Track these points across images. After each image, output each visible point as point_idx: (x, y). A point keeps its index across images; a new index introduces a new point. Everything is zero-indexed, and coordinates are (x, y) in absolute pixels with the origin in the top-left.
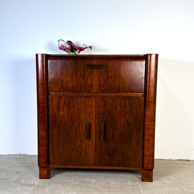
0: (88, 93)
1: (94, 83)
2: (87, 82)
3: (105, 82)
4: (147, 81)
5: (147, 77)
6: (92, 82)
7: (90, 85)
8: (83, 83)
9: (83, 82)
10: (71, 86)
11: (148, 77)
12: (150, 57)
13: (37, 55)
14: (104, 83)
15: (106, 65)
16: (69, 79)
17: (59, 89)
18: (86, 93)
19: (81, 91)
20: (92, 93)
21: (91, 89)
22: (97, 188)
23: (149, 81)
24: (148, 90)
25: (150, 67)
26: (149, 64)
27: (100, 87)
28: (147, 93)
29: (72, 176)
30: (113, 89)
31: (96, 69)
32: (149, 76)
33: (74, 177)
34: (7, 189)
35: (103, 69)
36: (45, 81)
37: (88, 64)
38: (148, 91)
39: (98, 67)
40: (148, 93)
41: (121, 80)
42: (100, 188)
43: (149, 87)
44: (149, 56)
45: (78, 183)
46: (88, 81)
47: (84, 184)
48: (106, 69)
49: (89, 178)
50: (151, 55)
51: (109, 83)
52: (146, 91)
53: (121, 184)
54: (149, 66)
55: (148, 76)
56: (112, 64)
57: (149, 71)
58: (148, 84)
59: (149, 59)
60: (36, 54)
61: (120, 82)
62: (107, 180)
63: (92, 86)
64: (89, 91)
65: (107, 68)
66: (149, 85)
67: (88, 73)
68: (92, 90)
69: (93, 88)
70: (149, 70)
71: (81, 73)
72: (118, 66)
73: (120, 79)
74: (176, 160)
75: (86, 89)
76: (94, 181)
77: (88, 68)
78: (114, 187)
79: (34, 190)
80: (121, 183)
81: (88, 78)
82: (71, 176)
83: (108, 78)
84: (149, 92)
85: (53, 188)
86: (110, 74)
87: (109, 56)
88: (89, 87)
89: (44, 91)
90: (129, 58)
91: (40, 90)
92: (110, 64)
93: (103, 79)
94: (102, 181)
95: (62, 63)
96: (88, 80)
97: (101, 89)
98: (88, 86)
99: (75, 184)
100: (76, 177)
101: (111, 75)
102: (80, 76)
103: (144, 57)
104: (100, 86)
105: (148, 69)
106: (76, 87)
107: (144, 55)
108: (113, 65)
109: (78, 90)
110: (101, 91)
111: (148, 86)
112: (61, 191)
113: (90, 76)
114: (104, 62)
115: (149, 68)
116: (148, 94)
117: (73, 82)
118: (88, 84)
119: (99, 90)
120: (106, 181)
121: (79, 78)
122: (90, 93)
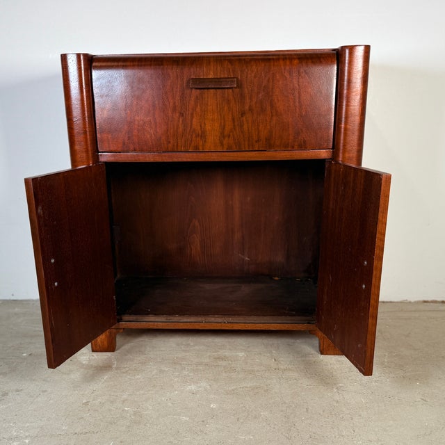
0: (195, 154)
1: (208, 127)
2: (191, 124)
3: (236, 124)
4: (341, 117)
5: (342, 108)
6: (203, 125)
7: (200, 132)
8: (180, 130)
9: (180, 126)
10: (151, 136)
11: (344, 107)
12: (351, 54)
13: (64, 58)
14: (234, 126)
15: (237, 79)
16: (147, 119)
17: (124, 144)
18: (190, 154)
19: (177, 148)
20: (203, 154)
21: (201, 143)
22: (252, 371)
23: (346, 118)
24: (342, 142)
25: (349, 81)
26: (346, 74)
27: (224, 137)
28: (338, 150)
29: (192, 344)
30: (256, 142)
31: (212, 91)
32: (347, 106)
33: (197, 348)
34: (49, 379)
35: (231, 90)
36: (87, 126)
37: (192, 77)
38: (341, 145)
39: (217, 84)
40: (341, 148)
41: (274, 118)
42: (258, 371)
43: (345, 134)
44: (347, 51)
45: (207, 360)
46: (193, 123)
47: (220, 363)
48: (238, 90)
49: (230, 349)
50: (352, 48)
51: (245, 127)
52: (338, 143)
53: (304, 361)
54: (346, 78)
55: (344, 104)
56: (253, 75)
57: (345, 92)
58: (343, 126)
59: (347, 59)
60: (61, 55)
61: (274, 122)
62: (271, 352)
63: (203, 135)
64: (196, 147)
65: (240, 86)
66: (346, 129)
67: (192, 102)
68: (203, 145)
69: (205, 141)
70: (345, 88)
71: (174, 103)
72: (268, 81)
73: (272, 116)
74: (417, 303)
75: (190, 145)
76: (241, 354)
77: (192, 88)
78: (290, 367)
79: (110, 378)
80: (303, 359)
81: (192, 114)
82: (188, 345)
83: (243, 114)
84: (344, 146)
85: (154, 373)
86: (248, 101)
87: (246, 56)
88: (196, 137)
89: (87, 151)
90: (294, 59)
91: (77, 147)
92: (249, 76)
93: (230, 117)
94: (260, 354)
95: (126, 77)
96: (194, 120)
97: (225, 142)
98: (194, 136)
99: (200, 364)
100: (201, 347)
101: (250, 106)
102: (174, 109)
103: (333, 54)
104: (223, 135)
105: (343, 85)
106: (164, 138)
107: (334, 50)
108: (255, 77)
109: (170, 145)
110: (226, 147)
111: (343, 130)
112: (172, 380)
113: (198, 109)
114: (234, 71)
115: (346, 83)
116: (341, 151)
117: (156, 126)
118: (194, 129)
119: (222, 144)
120: (268, 355)
121: (170, 114)
122: (198, 154)
